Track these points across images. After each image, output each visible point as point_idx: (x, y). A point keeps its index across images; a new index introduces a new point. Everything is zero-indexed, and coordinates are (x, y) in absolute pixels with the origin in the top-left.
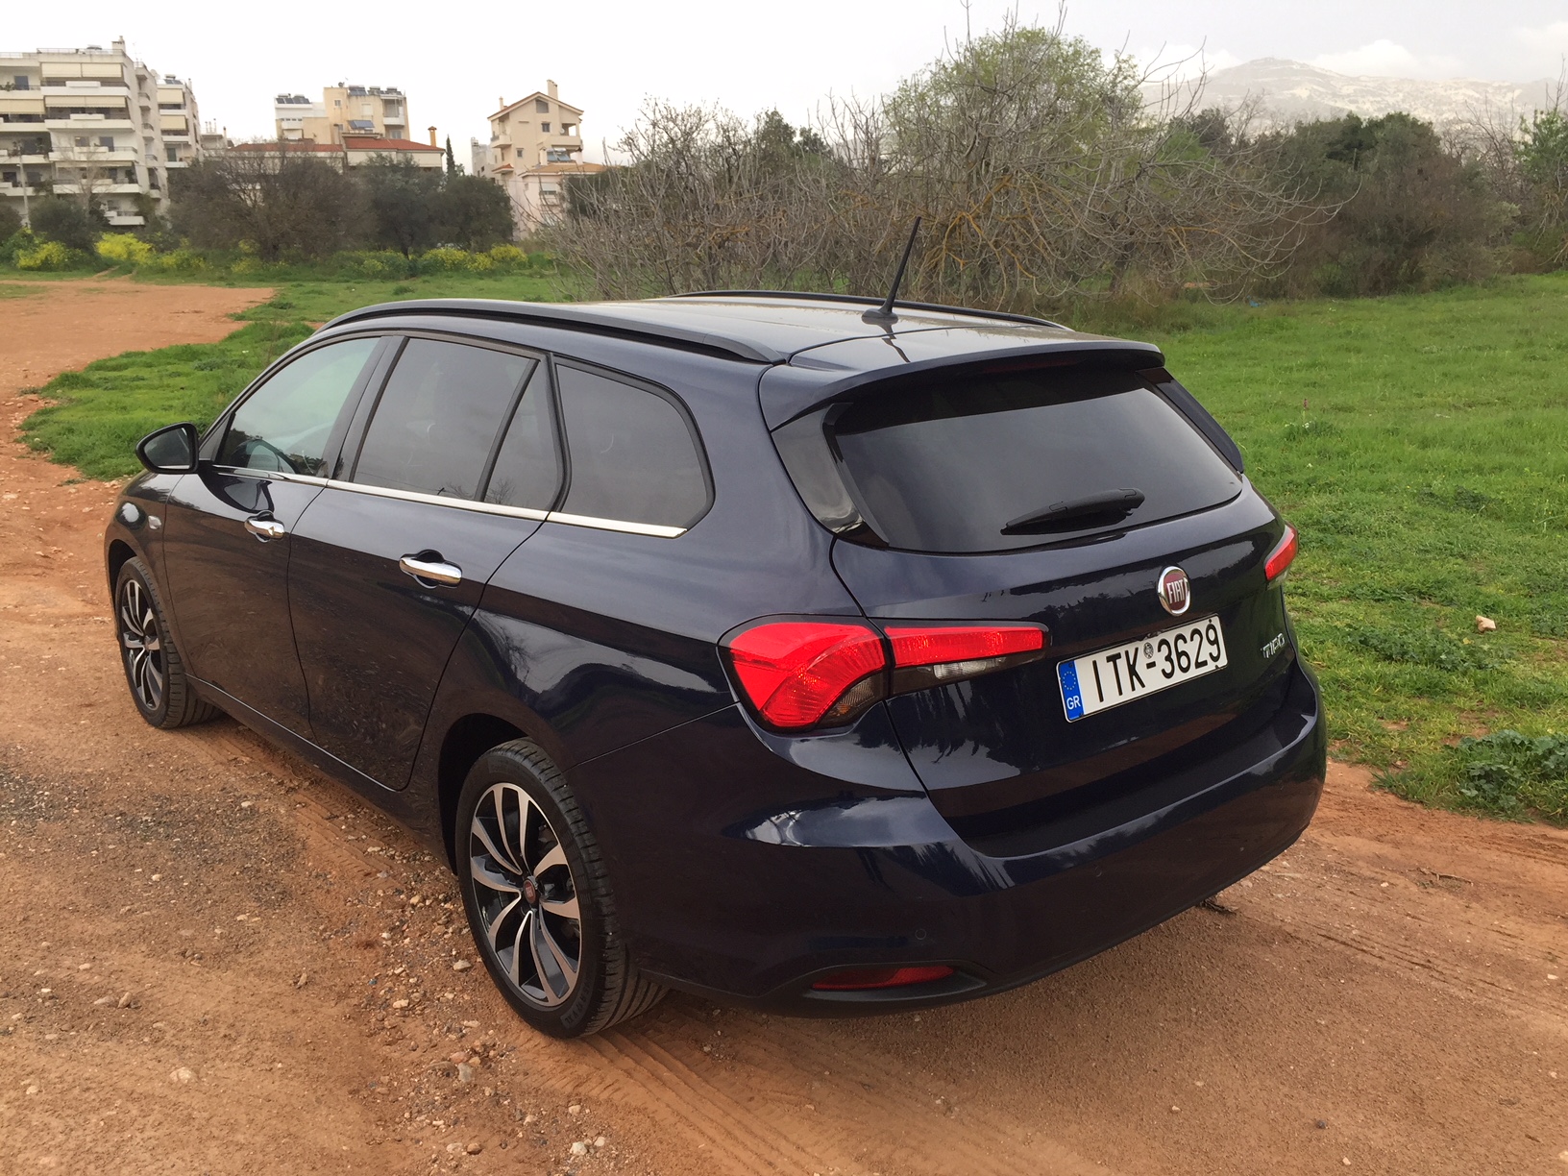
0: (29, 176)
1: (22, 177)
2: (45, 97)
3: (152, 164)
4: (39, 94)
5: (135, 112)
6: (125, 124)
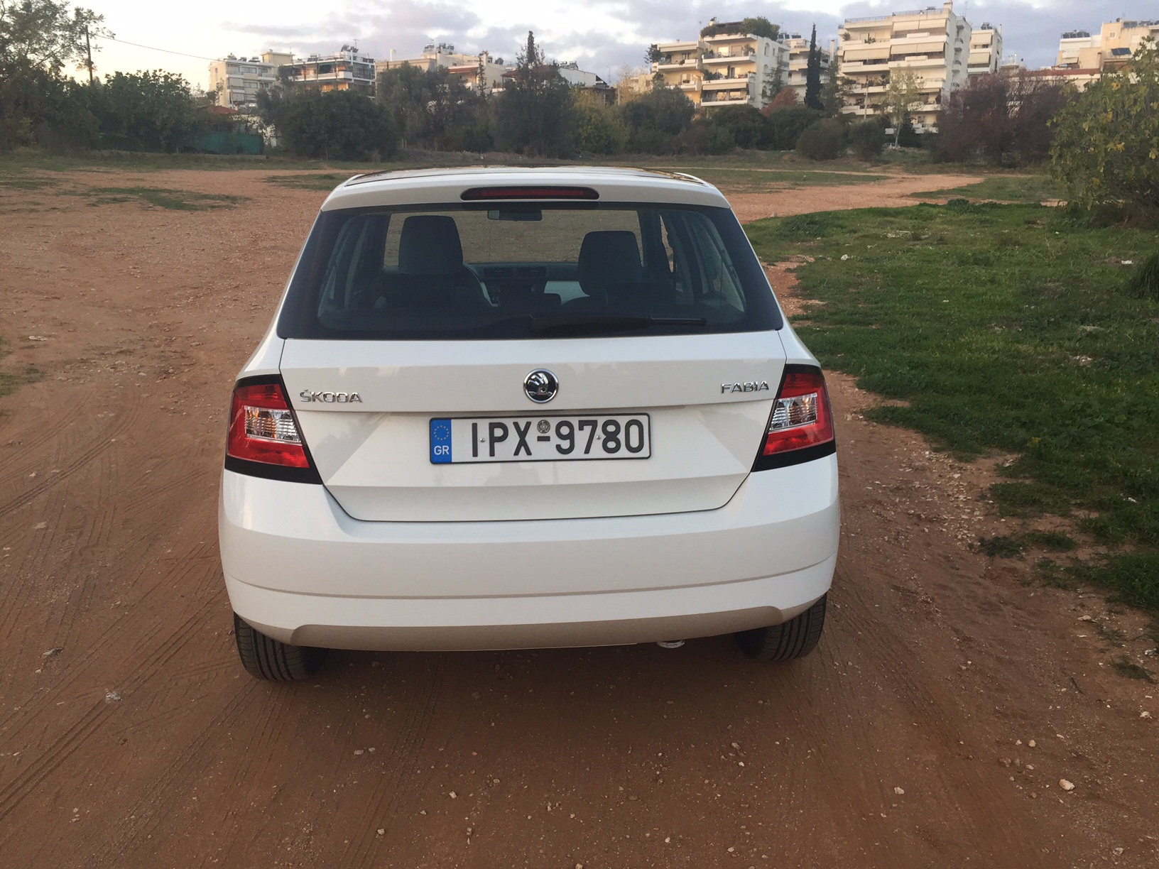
0: (872, 101)
2: (891, 46)
4: (888, 44)
5: (950, 53)
6: (940, 61)
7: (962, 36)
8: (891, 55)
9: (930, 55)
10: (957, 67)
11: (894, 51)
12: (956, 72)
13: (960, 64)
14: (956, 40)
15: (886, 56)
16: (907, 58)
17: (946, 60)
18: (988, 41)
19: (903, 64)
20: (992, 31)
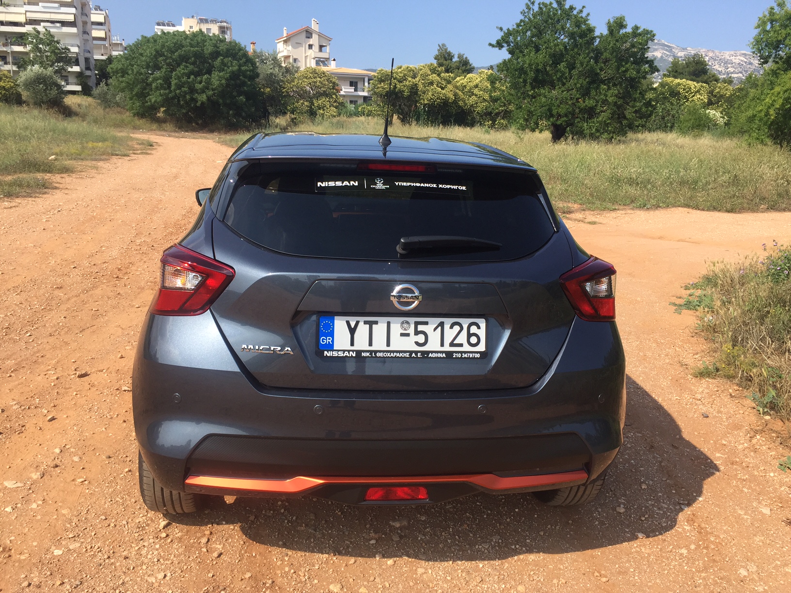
0: (14, 58)
1: (10, 59)
2: (26, 11)
3: (88, 55)
4: (22, 10)
5: (79, 23)
6: (74, 30)
7: (86, 11)
8: (26, 20)
9: (64, 23)
10: (86, 36)
11: (31, 16)
12: (86, 41)
13: (88, 34)
14: (82, 14)
15: (21, 19)
16: (42, 24)
17: (78, 29)
18: (102, 20)
19: (40, 28)
20: (104, 12)
